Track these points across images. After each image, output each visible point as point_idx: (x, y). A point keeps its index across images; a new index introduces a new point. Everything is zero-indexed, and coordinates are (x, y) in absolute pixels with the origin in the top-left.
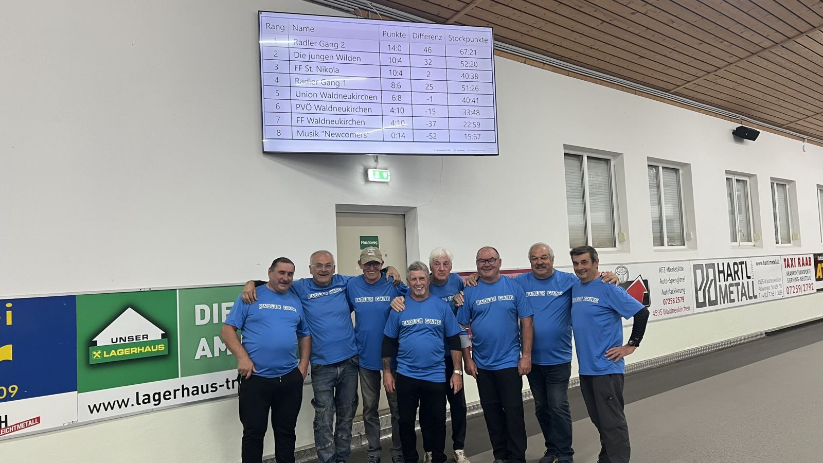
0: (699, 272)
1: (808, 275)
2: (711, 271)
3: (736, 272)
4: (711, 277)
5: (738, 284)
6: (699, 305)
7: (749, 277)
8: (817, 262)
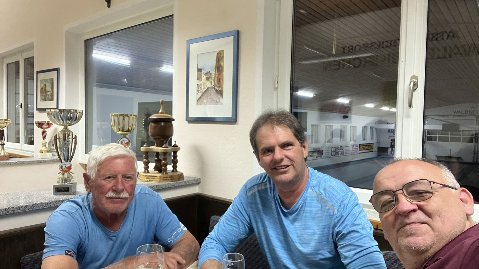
0: (332, 149)
1: (357, 149)
2: (335, 148)
3: (340, 149)
4: (335, 149)
5: (340, 151)
6: (332, 155)
7: (343, 150)
8: (360, 146)
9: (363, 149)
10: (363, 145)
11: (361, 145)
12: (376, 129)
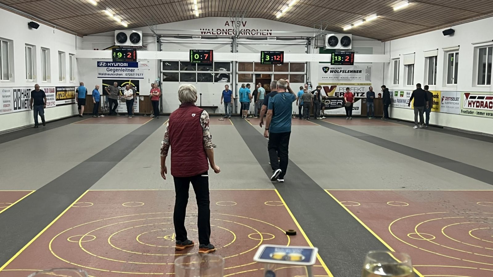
0: (15, 93)
1: (53, 97)
8: (57, 91)
9: (61, 98)
10: (61, 89)
11: (58, 89)
12: (76, 58)
